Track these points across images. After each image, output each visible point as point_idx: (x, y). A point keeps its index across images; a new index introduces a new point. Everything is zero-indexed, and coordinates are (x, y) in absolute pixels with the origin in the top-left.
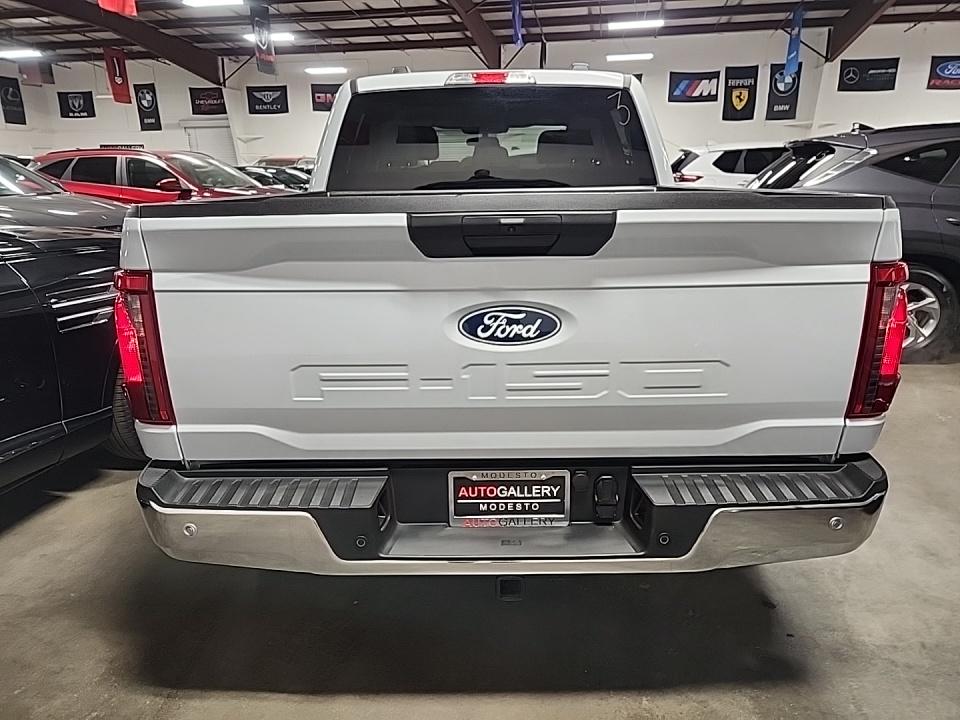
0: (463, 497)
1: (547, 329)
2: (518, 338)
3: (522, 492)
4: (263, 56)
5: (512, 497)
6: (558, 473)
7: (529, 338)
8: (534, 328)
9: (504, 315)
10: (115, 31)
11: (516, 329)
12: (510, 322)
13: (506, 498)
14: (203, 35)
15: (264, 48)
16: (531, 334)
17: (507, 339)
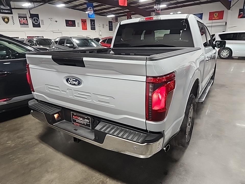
0: (74, 118)
1: (79, 83)
2: (74, 84)
3: (83, 120)
4: (157, 11)
5: (81, 120)
6: (88, 117)
7: (76, 85)
8: (77, 83)
9: (72, 79)
10: (128, 9)
11: (74, 82)
12: (73, 81)
13: (80, 120)
14: (147, 8)
15: (158, 9)
16: (77, 84)
17: (73, 84)
